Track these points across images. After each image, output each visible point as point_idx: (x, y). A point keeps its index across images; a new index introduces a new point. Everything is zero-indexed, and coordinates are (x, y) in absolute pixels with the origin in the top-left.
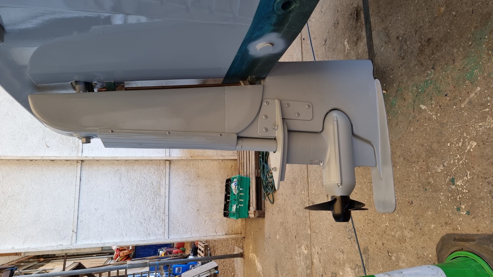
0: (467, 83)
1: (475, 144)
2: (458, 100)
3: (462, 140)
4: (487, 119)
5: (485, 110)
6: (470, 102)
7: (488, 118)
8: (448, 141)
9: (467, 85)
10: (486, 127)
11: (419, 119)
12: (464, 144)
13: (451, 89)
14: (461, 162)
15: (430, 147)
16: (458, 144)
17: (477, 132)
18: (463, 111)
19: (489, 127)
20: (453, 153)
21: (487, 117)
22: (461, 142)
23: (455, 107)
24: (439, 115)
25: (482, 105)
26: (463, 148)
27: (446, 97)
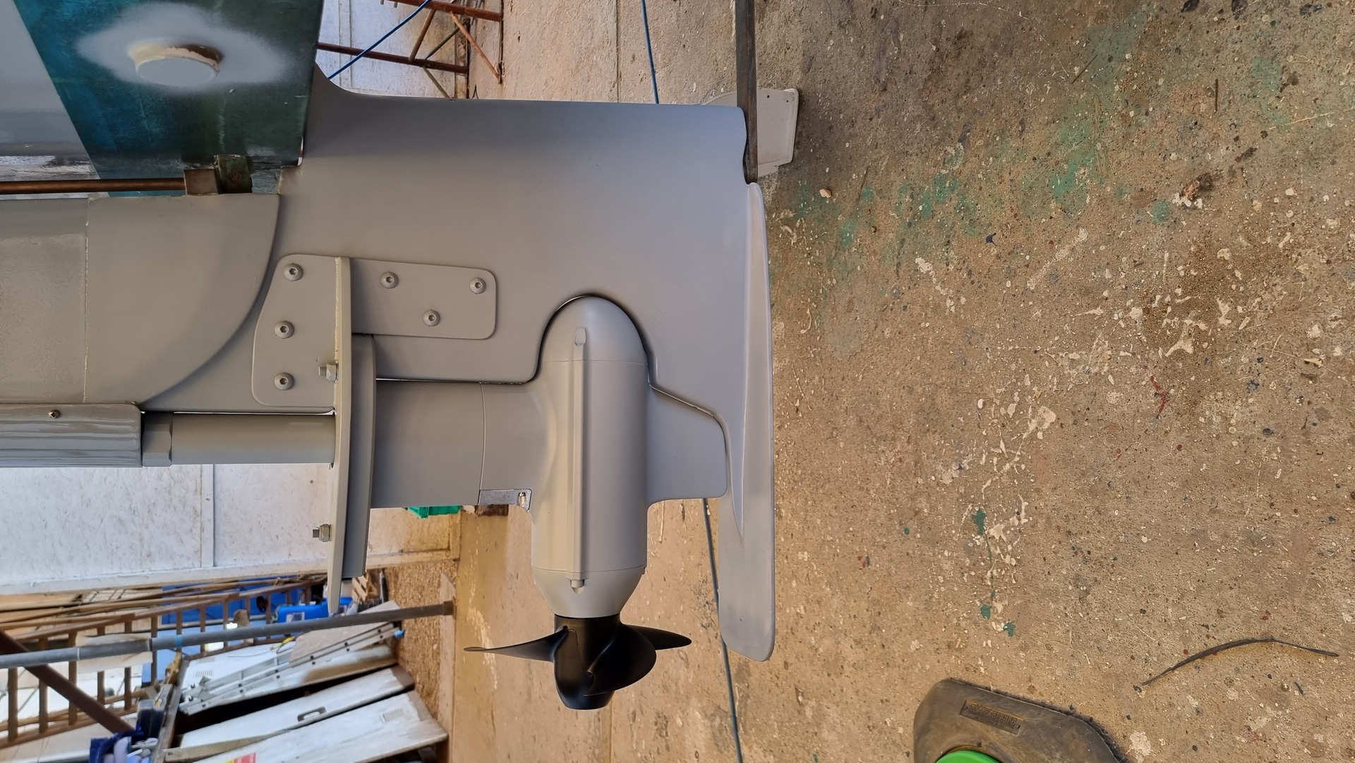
0: (1051, 211)
1: (1051, 417)
2: (1021, 263)
3: (1017, 398)
4: (1095, 343)
5: (1091, 312)
6: (1053, 277)
7: (1097, 341)
8: (979, 390)
9: (1051, 218)
10: (1087, 368)
11: (908, 303)
12: (1022, 413)
13: (1004, 221)
14: (1007, 467)
15: (930, 401)
16: (1006, 409)
17: (1063, 379)
18: (1031, 303)
19: (1097, 369)
20: (989, 432)
21: (1094, 336)
22: (1014, 402)
23: (1009, 284)
24: (963, 300)
25: (1087, 292)
26: (1017, 423)
27: (989, 244)
